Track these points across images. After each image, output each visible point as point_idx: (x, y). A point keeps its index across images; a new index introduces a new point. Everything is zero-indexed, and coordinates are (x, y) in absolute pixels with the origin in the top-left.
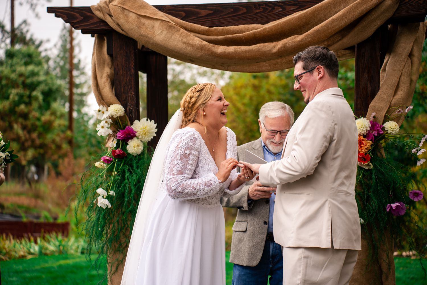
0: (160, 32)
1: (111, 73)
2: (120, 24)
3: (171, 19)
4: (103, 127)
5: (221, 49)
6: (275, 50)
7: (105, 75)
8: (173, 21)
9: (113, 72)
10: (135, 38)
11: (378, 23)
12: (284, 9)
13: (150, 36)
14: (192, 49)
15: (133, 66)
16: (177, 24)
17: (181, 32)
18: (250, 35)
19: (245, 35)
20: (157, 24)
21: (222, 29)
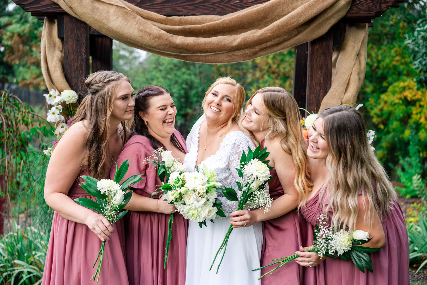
0: (115, 18)
1: (62, 57)
2: (73, 7)
3: (126, 5)
4: (54, 113)
5: (179, 40)
6: (235, 44)
7: (56, 58)
8: (129, 7)
9: (63, 55)
10: (88, 22)
11: (333, 21)
12: (241, 1)
13: (104, 21)
14: (148, 38)
15: (84, 51)
16: (133, 10)
17: (137, 19)
18: (208, 27)
19: (204, 26)
20: (112, 10)
21: (180, 19)
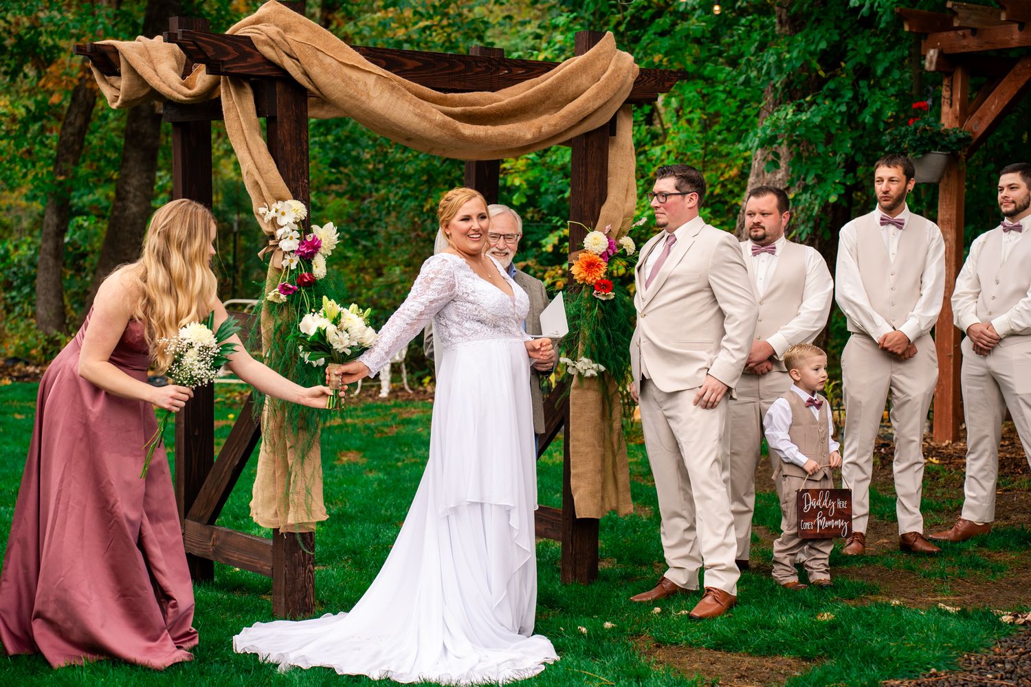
0: (378, 94)
12: (510, 71)
17: (409, 97)
19: (488, 109)
